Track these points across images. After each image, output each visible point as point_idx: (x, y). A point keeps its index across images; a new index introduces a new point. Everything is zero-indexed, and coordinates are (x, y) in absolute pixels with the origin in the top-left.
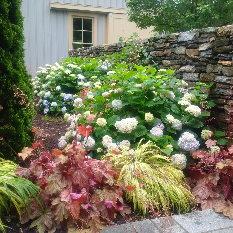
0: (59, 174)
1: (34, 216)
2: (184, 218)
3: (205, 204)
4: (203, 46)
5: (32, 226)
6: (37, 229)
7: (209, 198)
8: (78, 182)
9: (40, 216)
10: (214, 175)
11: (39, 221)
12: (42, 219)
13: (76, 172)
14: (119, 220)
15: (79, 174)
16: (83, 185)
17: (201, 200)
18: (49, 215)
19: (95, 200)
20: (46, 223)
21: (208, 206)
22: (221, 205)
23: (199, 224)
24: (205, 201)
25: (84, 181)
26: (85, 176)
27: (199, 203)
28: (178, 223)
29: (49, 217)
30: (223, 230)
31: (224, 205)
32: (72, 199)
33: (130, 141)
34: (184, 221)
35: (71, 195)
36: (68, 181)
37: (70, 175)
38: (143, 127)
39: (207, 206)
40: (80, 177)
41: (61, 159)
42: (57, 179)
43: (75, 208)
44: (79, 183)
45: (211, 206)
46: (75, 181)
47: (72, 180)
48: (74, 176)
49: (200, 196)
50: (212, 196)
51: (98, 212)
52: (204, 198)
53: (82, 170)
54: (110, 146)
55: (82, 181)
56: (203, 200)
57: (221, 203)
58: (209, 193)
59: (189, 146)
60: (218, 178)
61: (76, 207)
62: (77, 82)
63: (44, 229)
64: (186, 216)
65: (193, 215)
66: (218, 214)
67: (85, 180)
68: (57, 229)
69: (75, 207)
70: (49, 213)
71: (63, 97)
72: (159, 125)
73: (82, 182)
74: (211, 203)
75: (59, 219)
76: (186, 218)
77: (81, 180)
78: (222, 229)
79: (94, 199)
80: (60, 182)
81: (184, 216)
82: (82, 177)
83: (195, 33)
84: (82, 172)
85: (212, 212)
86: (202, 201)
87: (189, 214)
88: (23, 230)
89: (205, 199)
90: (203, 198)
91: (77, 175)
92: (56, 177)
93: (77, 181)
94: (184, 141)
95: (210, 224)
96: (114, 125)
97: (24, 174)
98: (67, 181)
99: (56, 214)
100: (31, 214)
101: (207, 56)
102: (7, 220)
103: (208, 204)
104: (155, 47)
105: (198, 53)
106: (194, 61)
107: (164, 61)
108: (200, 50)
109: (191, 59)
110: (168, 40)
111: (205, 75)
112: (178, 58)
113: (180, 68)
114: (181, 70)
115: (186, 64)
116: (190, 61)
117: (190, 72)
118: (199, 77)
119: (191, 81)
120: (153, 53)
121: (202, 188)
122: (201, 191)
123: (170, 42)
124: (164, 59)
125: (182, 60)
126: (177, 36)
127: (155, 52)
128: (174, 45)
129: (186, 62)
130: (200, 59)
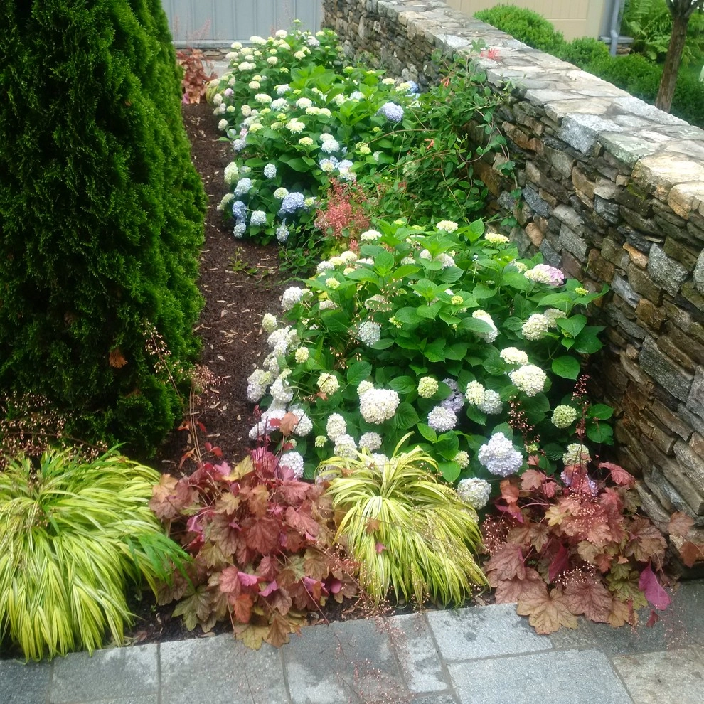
0: (223, 528)
1: (180, 594)
2: (449, 619)
3: (505, 589)
4: (603, 186)
5: (176, 613)
6: (184, 621)
7: (515, 579)
8: (257, 545)
9: (190, 597)
10: (540, 530)
11: (188, 606)
12: (192, 602)
13: (253, 528)
14: (330, 610)
15: (259, 531)
16: (265, 551)
17: (499, 579)
18: (204, 598)
19: (285, 580)
20: (198, 612)
21: (510, 595)
22: (535, 596)
23: (471, 637)
24: (507, 584)
25: (267, 543)
26: (271, 534)
27: (494, 586)
28: (432, 632)
29: (203, 601)
30: (510, 659)
31: (542, 597)
32: (241, 583)
33: (380, 436)
34: (447, 627)
35: (239, 577)
36: (240, 541)
37: (244, 532)
38: (411, 409)
39: (507, 595)
40: (260, 537)
41: (227, 504)
42: (220, 538)
43: (241, 606)
45: (516, 595)
46: (252, 543)
47: (246, 540)
48: (250, 533)
49: (499, 572)
50: (521, 577)
51: (289, 598)
52: (506, 577)
53: (266, 524)
54: (340, 442)
55: (265, 543)
56: (504, 581)
57: (538, 592)
58: (519, 569)
59: (498, 467)
60: (544, 541)
61: (245, 603)
62: (317, 160)
63: (196, 621)
64: (454, 615)
65: (470, 615)
66: (520, 619)
67: (269, 542)
68: (217, 622)
69: (243, 604)
70: (204, 595)
71: (281, 201)
72: (453, 400)
73: (263, 546)
74: (517, 588)
75: (219, 610)
76: (453, 621)
77: (261, 541)
78: (509, 655)
79: (283, 578)
80: (225, 543)
81: (453, 614)
82: (264, 537)
83: (593, 140)
84: (264, 527)
85: (511, 610)
86: (500, 583)
87: (462, 610)
88: (161, 618)
89: (507, 580)
90: (504, 577)
91: (255, 533)
92: (218, 533)
94: (488, 454)
95: (493, 641)
96: (356, 385)
97: (166, 514)
98: (237, 540)
99: (215, 601)
100: (176, 590)
101: (606, 216)
102: (136, 596)
103: (511, 591)
104: (514, 116)
105: (592, 197)
106: (583, 207)
107: (529, 165)
108: (596, 193)
109: (579, 200)
110: (541, 116)
111: (597, 258)
112: (556, 179)
113: (556, 206)
114: (557, 216)
115: (570, 204)
116: (576, 204)
117: (574, 232)
118: (587, 255)
119: (572, 254)
120: (508, 127)
121: (509, 555)
122: (504, 561)
123: (545, 125)
124: (530, 160)
125: (562, 188)
126: (561, 119)
127: (512, 127)
128: (551, 140)
129: (570, 201)
130: (594, 214)
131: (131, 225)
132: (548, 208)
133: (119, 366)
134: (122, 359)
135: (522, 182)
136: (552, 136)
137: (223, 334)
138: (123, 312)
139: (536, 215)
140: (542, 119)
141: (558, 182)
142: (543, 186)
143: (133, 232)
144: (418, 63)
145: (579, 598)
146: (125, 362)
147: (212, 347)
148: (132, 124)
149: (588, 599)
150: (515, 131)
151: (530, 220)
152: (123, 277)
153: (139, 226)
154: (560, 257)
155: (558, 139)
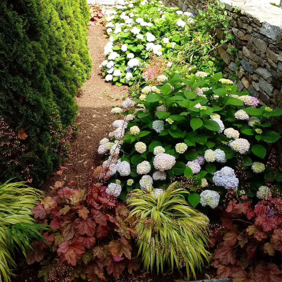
1: (40, 259)
3: (222, 269)
7: (230, 265)
11: (46, 271)
12: (48, 269)
13: (82, 223)
16: (91, 234)
22: (240, 276)
29: (54, 269)
31: (244, 277)
44: (87, 232)
46: (82, 232)
48: (80, 227)
50: (232, 263)
55: (90, 230)
67: (93, 228)
70: (54, 265)
73: (89, 232)
77: (88, 229)
83: (278, 32)
86: (219, 266)
93: (84, 231)
104: (238, 24)
105: (277, 62)
106: (272, 68)
107: (244, 48)
108: (279, 60)
109: (270, 64)
110: (251, 23)
111: (278, 94)
112: (258, 54)
113: (258, 68)
114: (258, 72)
115: (265, 67)
116: (269, 66)
117: (266, 81)
118: (272, 93)
119: (265, 92)
120: (235, 30)
121: (226, 250)
122: (223, 253)
123: (253, 27)
124: (245, 45)
125: (261, 58)
126: (261, 23)
127: (237, 30)
128: (256, 34)
129: (265, 65)
130: (278, 71)
131: (26, 62)
132: (253, 69)
133: (24, 139)
134: (25, 134)
135: (241, 57)
136: (257, 32)
137: (91, 126)
138: (22, 109)
139: (247, 73)
140: (252, 24)
141: (259, 55)
142: (251, 58)
143: (28, 66)
144: (194, 5)
145: (262, 275)
146: (26, 136)
147: (85, 132)
148: (27, 6)
149: (267, 277)
150: (238, 31)
151: (244, 76)
152: (21, 90)
153: (31, 63)
154: (258, 94)
155: (260, 34)
